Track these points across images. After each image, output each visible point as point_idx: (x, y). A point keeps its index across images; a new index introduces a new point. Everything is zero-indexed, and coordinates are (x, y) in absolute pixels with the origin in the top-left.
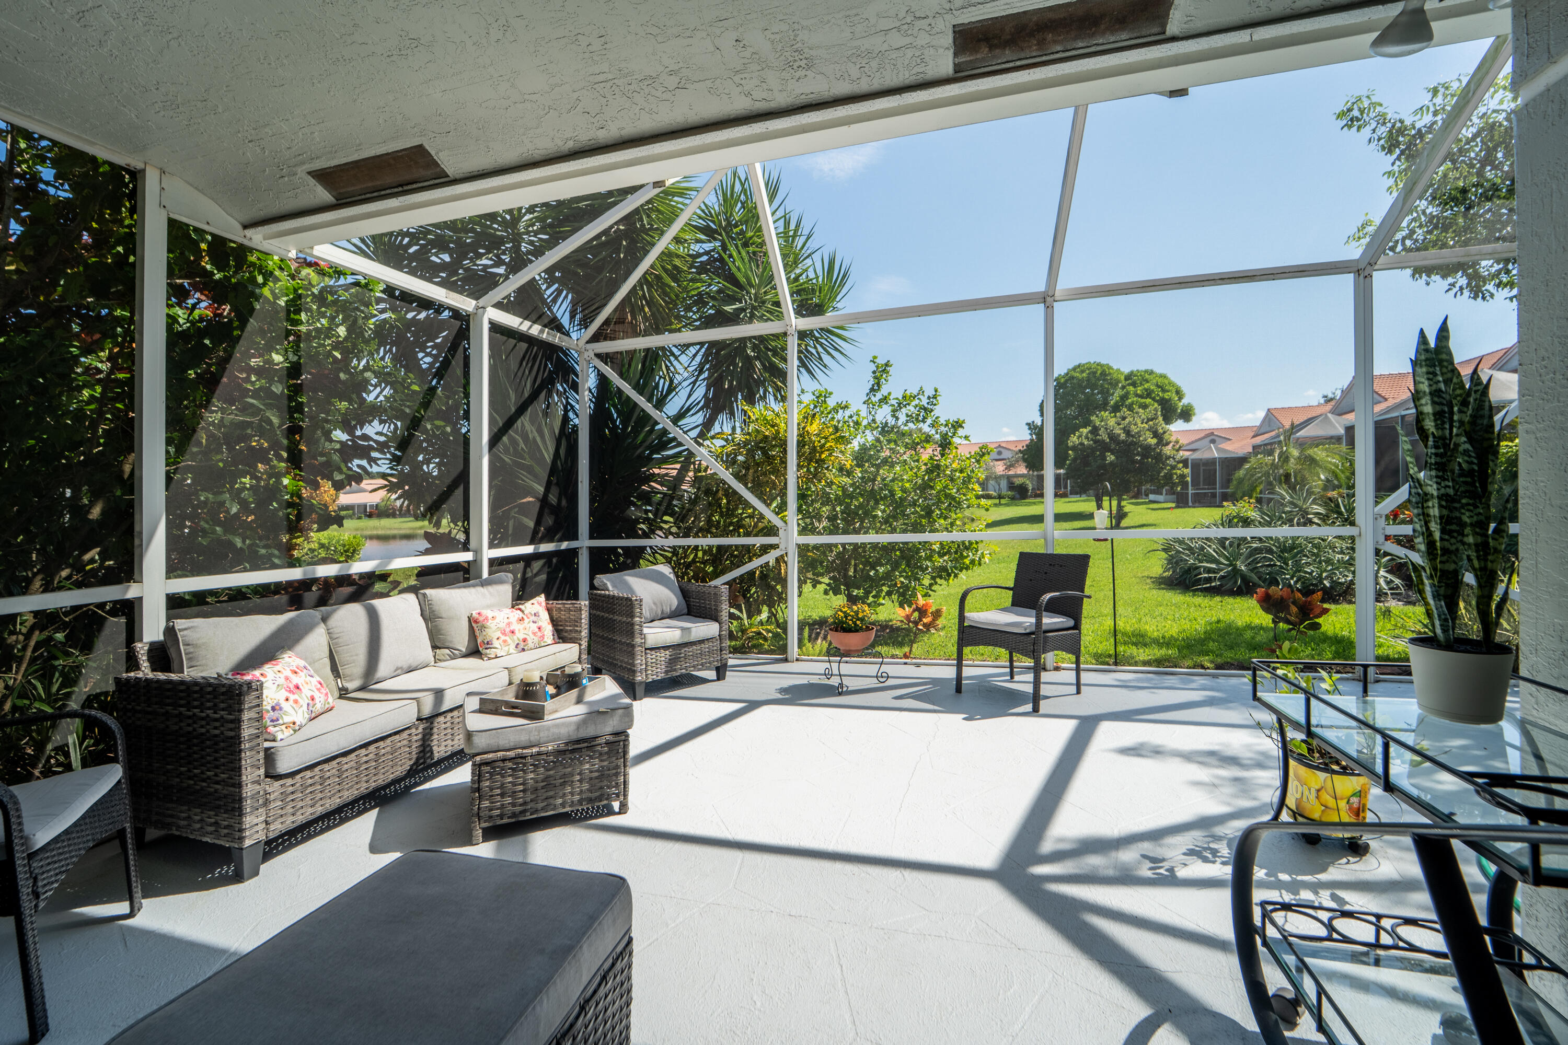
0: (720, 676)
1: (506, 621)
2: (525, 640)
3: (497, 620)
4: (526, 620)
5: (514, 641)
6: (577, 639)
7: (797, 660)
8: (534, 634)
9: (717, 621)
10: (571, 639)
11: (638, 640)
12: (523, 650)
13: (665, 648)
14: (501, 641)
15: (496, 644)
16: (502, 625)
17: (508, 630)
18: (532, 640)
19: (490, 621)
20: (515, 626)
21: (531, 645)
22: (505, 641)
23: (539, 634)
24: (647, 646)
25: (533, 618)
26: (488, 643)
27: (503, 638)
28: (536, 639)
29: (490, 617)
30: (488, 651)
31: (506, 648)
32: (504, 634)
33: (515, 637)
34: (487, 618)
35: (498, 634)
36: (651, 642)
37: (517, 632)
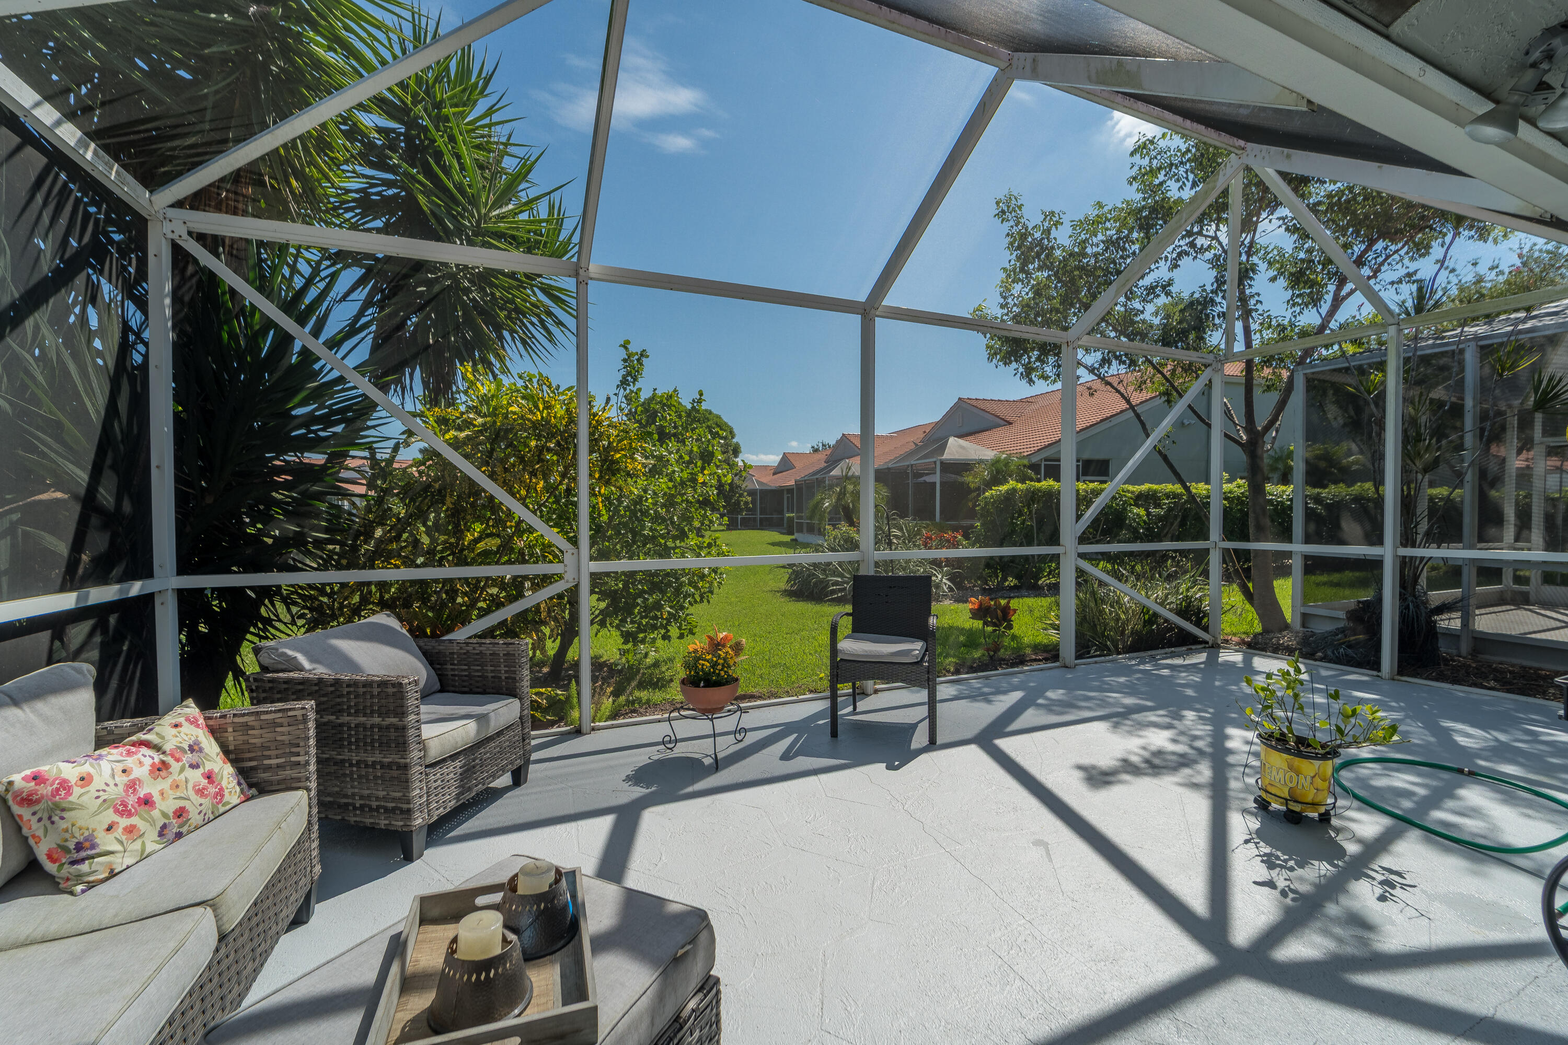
0: (519, 778)
1: (122, 780)
2: (180, 813)
3: (97, 783)
4: (175, 766)
5: (152, 823)
6: (299, 780)
7: (593, 729)
8: (200, 792)
9: (515, 696)
10: (279, 782)
11: (415, 754)
12: (179, 835)
13: (453, 757)
14: (119, 832)
15: (107, 842)
16: (115, 792)
17: (132, 800)
18: (196, 806)
19: (77, 791)
20: (150, 788)
21: (195, 818)
22: (130, 830)
23: (212, 790)
24: (429, 760)
25: (188, 757)
26: (79, 847)
27: (124, 822)
28: (207, 802)
29: (73, 779)
30: (84, 867)
31: (137, 845)
32: (124, 811)
33: (156, 813)
34: (64, 785)
35: (110, 816)
36: (435, 751)
37: (156, 797)
